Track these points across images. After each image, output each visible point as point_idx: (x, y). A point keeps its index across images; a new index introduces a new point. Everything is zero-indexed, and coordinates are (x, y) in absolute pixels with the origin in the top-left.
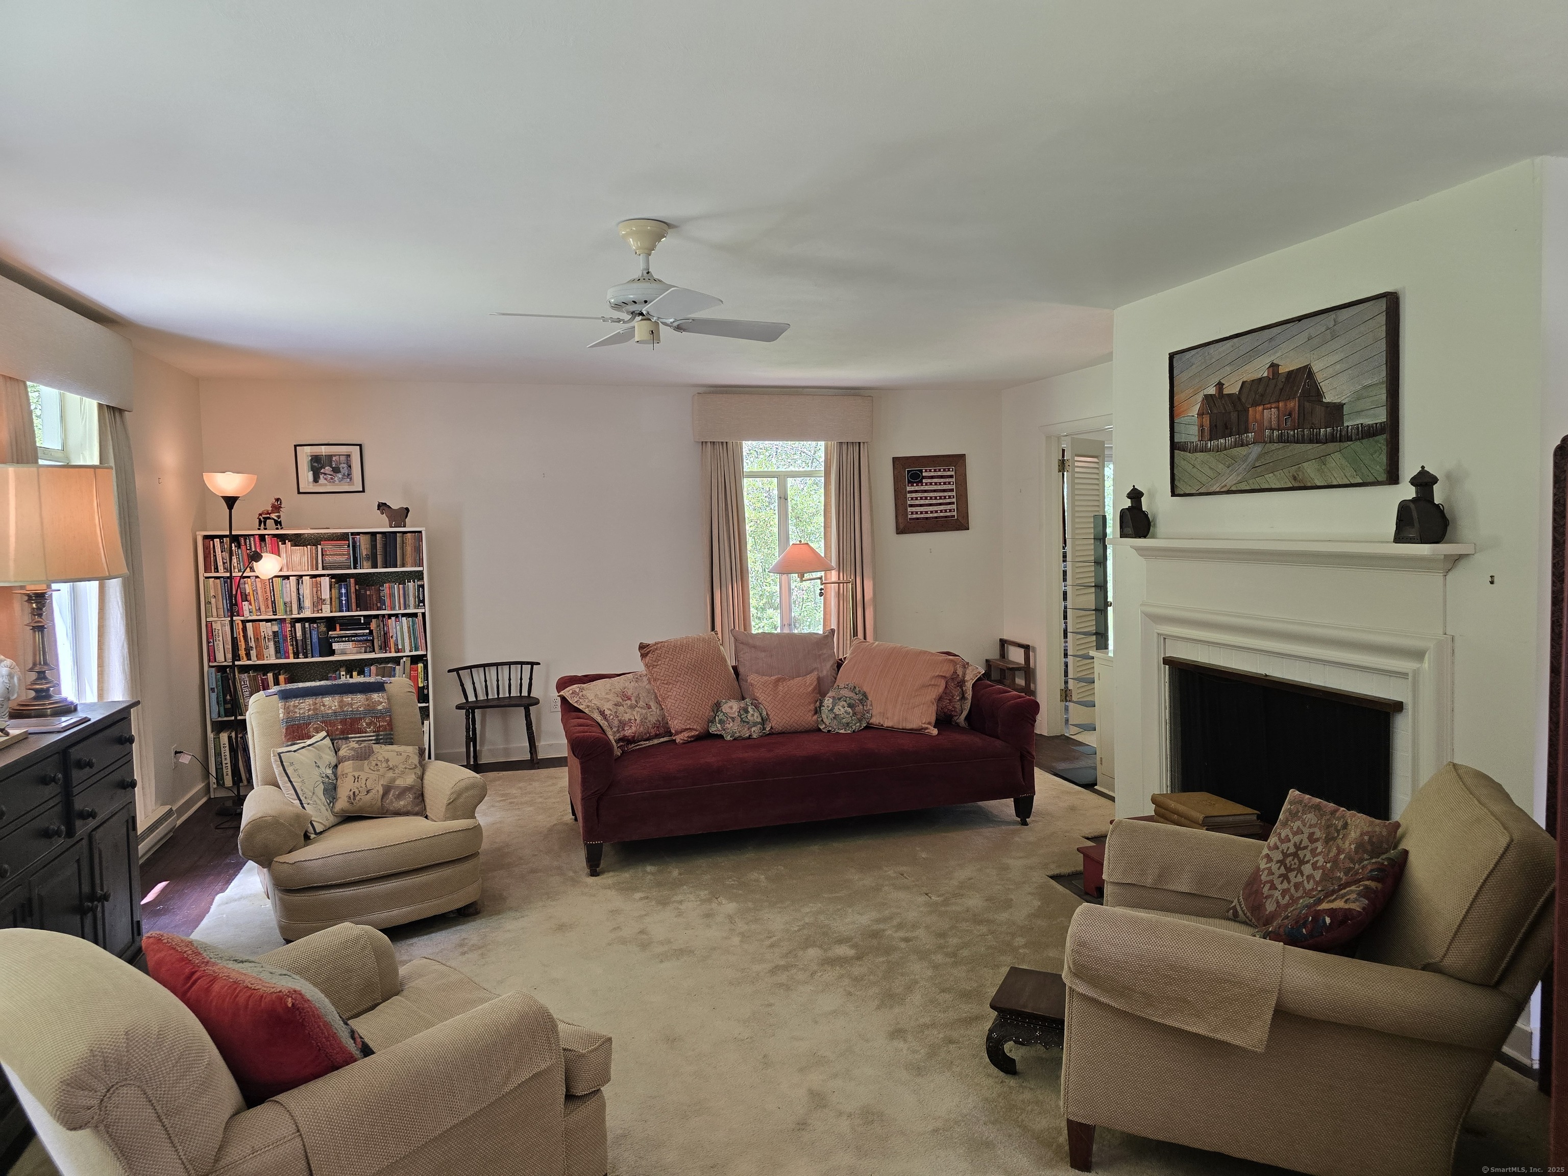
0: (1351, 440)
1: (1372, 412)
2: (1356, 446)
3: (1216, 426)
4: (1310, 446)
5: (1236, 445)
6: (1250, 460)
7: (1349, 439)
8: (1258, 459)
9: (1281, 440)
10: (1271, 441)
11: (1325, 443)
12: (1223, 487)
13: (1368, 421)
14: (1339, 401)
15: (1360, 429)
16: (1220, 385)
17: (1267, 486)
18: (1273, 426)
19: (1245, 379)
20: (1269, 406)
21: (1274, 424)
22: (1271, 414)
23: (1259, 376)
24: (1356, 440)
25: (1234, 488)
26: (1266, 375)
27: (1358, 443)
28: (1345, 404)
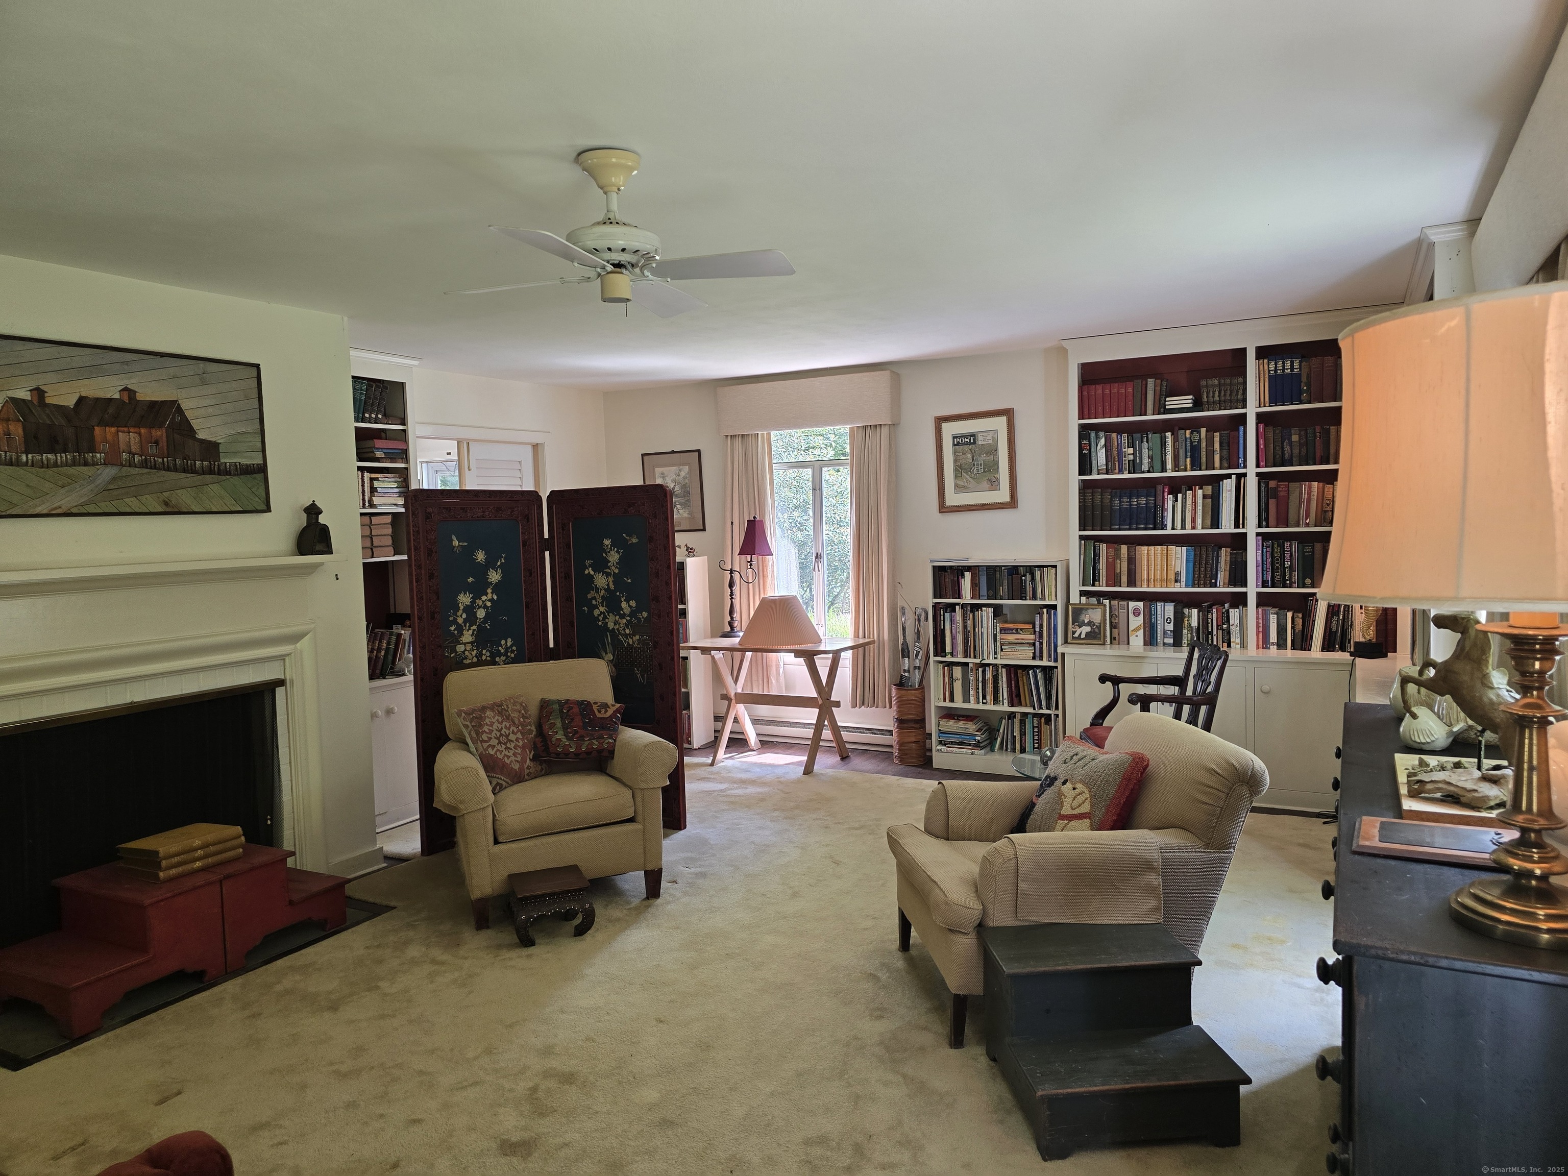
0: (230, 475)
1: (248, 454)
2: (235, 480)
3: (36, 437)
4: (183, 475)
5: (74, 463)
6: (98, 482)
7: (228, 473)
8: (110, 483)
9: (144, 464)
10: (131, 464)
11: (201, 475)
12: (55, 508)
13: (245, 461)
14: (213, 439)
15: (238, 467)
16: (39, 392)
17: (128, 510)
18: (133, 450)
19: (83, 394)
20: (126, 429)
21: (134, 448)
22: (130, 439)
23: (108, 396)
24: (235, 475)
25: (74, 511)
26: (117, 396)
27: (236, 478)
28: (220, 443)
